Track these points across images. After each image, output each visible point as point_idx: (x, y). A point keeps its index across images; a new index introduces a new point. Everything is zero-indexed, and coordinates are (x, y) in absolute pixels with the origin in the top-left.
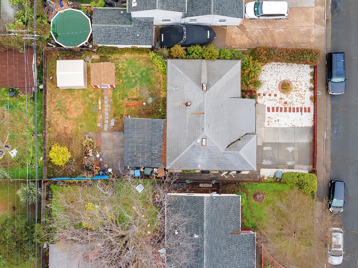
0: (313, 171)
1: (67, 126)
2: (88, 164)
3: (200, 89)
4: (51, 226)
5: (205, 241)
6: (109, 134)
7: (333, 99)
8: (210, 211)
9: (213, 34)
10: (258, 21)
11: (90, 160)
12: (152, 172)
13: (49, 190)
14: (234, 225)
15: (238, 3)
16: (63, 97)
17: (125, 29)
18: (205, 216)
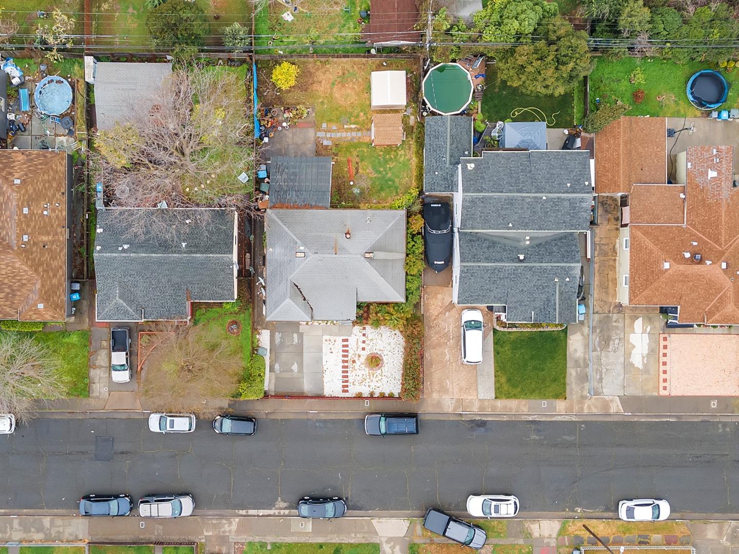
0: (266, 395)
1: (323, 85)
2: (273, 111)
3: (366, 249)
4: (196, 66)
5: (178, 255)
6: (313, 139)
7: (360, 422)
8: (215, 262)
9: (440, 269)
10: (459, 327)
11: (279, 114)
12: (264, 193)
13: (241, 62)
14: (197, 292)
15: (477, 297)
16: (360, 79)
17: (444, 156)
18: (208, 255)
